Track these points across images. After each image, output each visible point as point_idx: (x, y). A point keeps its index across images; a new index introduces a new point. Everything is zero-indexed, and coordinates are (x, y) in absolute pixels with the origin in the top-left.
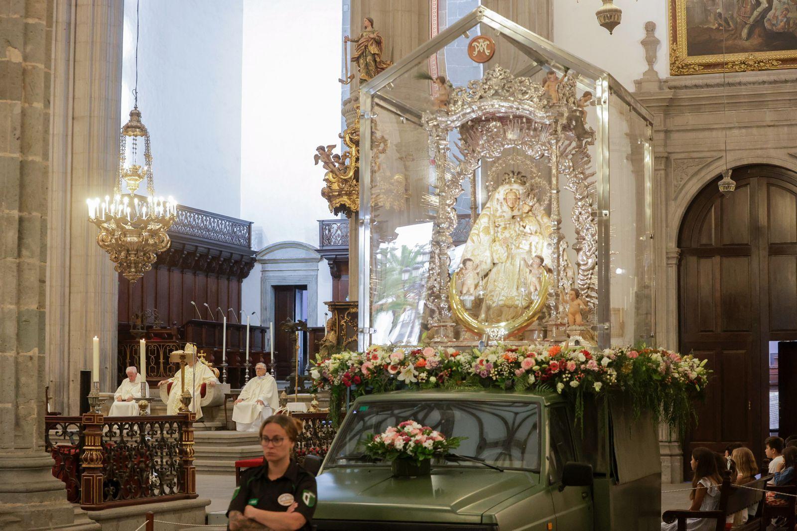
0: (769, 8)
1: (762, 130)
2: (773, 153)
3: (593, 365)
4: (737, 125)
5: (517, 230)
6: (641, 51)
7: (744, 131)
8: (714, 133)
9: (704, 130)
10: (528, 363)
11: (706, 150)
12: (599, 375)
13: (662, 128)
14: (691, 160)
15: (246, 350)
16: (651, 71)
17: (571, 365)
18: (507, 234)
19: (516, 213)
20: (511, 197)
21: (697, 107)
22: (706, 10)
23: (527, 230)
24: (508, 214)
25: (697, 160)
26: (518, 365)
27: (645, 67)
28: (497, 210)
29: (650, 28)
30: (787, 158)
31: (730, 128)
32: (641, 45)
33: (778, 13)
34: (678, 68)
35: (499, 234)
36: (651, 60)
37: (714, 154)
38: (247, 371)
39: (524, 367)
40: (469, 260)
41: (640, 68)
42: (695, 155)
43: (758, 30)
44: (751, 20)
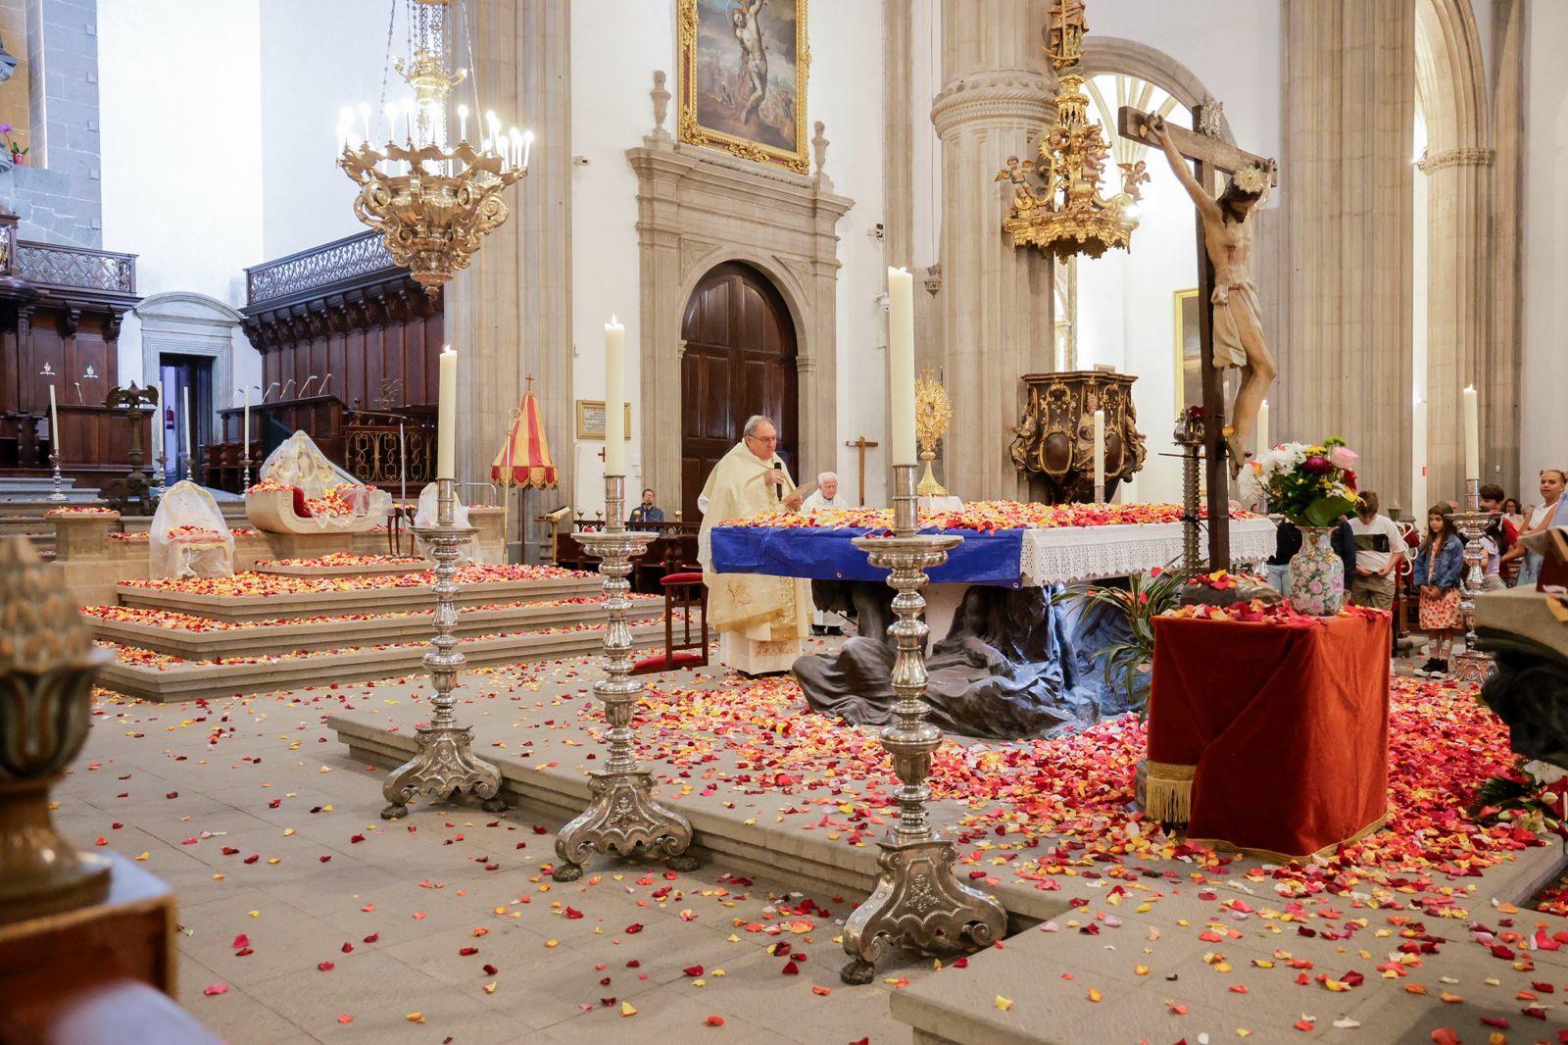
0: (762, 97)
1: (752, 225)
2: (760, 252)
4: (732, 214)
6: (647, 105)
7: (739, 222)
9: (707, 212)
11: (709, 235)
13: (674, 200)
14: (696, 243)
15: (244, 439)
16: (657, 131)
22: (713, 79)
25: (701, 245)
27: (653, 125)
29: (659, 78)
30: (771, 260)
31: (728, 216)
32: (649, 97)
33: (769, 105)
34: (688, 136)
36: (660, 117)
37: (715, 242)
38: (247, 471)
41: (648, 125)
42: (701, 240)
43: (753, 117)
44: (748, 105)
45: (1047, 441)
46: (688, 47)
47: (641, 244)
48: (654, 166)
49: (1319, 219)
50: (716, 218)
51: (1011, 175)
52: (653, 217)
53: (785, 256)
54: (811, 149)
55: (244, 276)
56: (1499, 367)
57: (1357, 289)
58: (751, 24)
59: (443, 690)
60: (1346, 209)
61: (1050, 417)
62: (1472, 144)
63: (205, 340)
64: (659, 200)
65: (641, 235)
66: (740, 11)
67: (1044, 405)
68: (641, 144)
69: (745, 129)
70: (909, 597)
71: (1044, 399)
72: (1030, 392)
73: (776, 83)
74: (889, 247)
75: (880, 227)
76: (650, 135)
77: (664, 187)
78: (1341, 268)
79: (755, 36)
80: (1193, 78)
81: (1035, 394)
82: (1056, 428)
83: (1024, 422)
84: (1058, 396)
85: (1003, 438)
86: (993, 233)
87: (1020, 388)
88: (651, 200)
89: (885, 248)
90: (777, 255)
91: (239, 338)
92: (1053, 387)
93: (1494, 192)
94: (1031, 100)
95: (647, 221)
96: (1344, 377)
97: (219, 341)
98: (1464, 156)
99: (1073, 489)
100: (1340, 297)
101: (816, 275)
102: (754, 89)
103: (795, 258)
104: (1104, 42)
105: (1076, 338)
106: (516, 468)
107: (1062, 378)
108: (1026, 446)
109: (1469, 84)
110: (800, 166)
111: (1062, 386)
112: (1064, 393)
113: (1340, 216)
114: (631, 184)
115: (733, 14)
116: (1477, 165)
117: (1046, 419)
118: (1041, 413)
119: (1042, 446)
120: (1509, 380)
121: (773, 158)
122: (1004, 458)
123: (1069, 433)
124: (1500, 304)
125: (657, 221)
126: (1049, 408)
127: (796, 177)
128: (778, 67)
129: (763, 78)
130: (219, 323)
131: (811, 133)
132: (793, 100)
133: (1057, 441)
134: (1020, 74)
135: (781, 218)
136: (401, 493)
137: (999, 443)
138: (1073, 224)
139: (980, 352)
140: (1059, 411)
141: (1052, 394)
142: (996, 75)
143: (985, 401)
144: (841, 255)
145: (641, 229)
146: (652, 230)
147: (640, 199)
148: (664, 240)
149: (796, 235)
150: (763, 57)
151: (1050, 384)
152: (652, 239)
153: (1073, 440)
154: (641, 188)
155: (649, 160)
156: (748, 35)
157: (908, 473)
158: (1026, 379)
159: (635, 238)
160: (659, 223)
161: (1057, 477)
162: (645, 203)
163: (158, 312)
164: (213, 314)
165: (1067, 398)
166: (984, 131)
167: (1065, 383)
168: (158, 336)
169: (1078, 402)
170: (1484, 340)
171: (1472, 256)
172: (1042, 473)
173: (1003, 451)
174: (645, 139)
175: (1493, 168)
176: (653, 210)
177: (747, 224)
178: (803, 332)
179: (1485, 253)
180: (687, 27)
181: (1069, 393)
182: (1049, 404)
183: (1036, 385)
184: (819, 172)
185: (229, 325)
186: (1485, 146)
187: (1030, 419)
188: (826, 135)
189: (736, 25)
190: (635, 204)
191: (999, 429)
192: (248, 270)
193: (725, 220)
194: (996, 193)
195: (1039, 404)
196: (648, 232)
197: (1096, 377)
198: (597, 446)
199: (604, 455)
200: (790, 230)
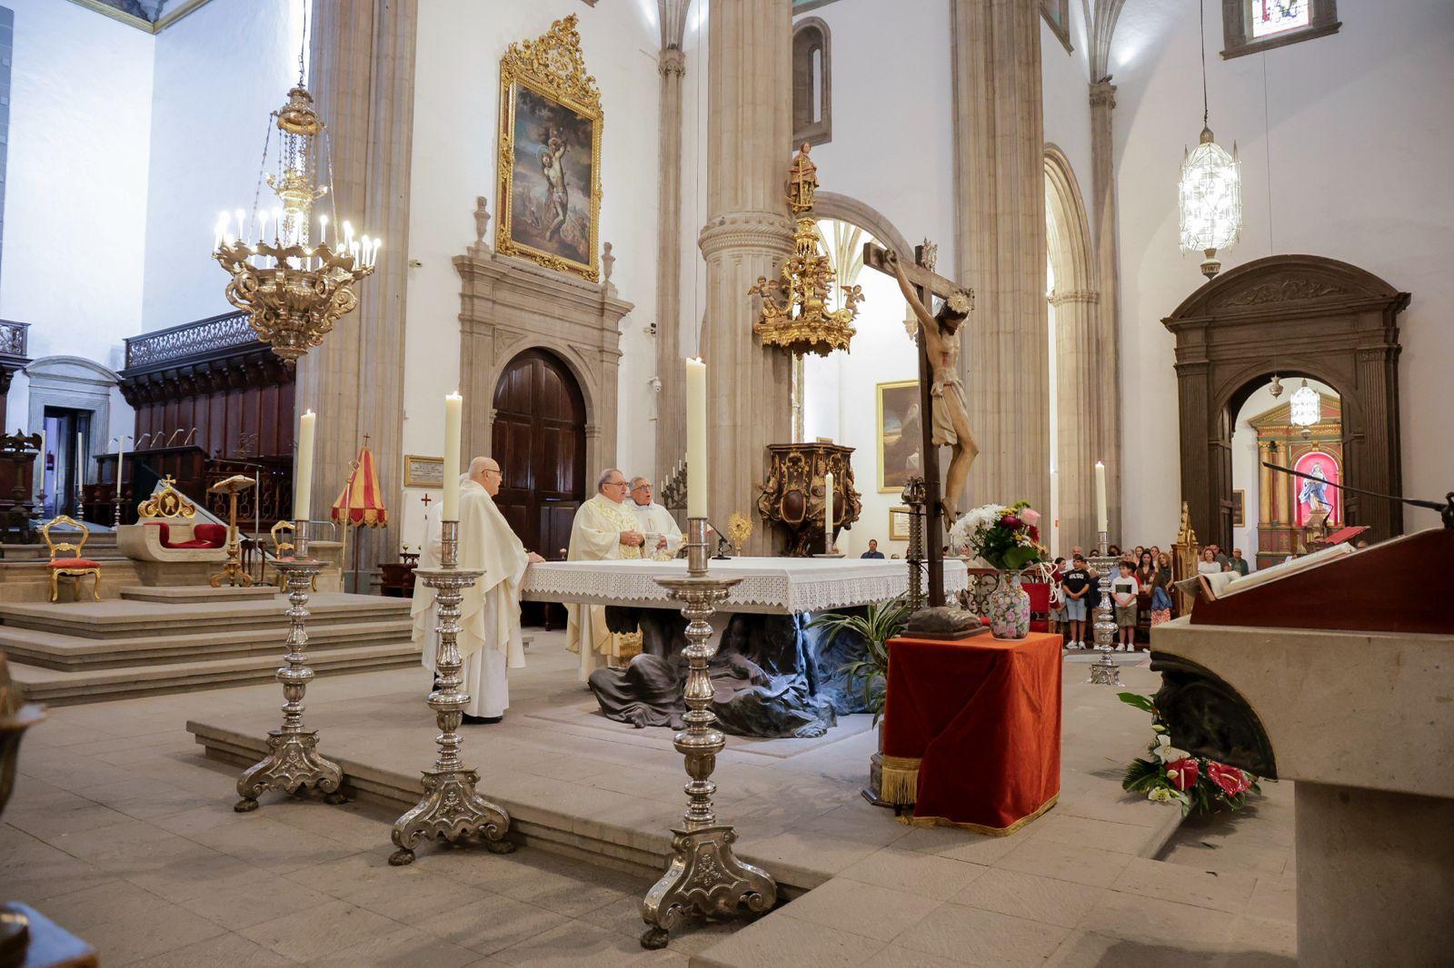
0: (563, 222)
1: (553, 321)
2: (559, 342)
4: (537, 311)
6: (472, 222)
7: (542, 318)
9: (517, 308)
11: (517, 326)
13: (491, 297)
14: (507, 333)
15: (116, 480)
16: (479, 243)
22: (524, 205)
25: (511, 334)
27: (475, 238)
29: (482, 202)
30: (568, 349)
31: (534, 312)
32: (473, 216)
33: (569, 228)
34: (503, 248)
36: (481, 233)
37: (522, 332)
38: (118, 507)
41: (471, 238)
42: (510, 329)
43: (556, 236)
44: (552, 227)
45: (787, 496)
46: (506, 180)
47: (462, 332)
48: (475, 270)
49: (983, 334)
50: (523, 313)
51: (761, 291)
52: (473, 310)
53: (578, 345)
54: (601, 263)
55: (124, 344)
56: (1106, 448)
57: (1011, 389)
58: (556, 165)
59: (293, 699)
60: (1002, 329)
61: (789, 479)
62: (1084, 287)
63: (87, 396)
64: (478, 297)
65: (463, 324)
66: (548, 155)
67: (784, 469)
68: (465, 253)
69: (549, 245)
70: (700, 626)
71: (784, 464)
72: (773, 457)
73: (575, 211)
74: (660, 340)
75: (653, 325)
76: (473, 246)
77: (482, 287)
78: (999, 372)
79: (559, 175)
80: (891, 226)
81: (777, 460)
82: (793, 487)
83: (768, 481)
84: (795, 461)
85: (752, 493)
86: (746, 334)
87: (765, 455)
88: (472, 297)
89: (657, 343)
90: (571, 344)
91: (116, 395)
92: (792, 455)
93: (1099, 323)
94: (777, 235)
95: (467, 313)
96: (1002, 452)
97: (99, 398)
98: (1079, 295)
99: (806, 535)
100: (999, 393)
101: (602, 361)
102: (558, 214)
103: (586, 347)
104: (826, 195)
105: (803, 417)
106: (352, 509)
107: (798, 448)
108: (770, 500)
109: (1081, 244)
110: (592, 276)
111: (799, 454)
112: (800, 460)
113: (998, 333)
114: (456, 284)
115: (543, 157)
116: (1088, 302)
117: (786, 479)
118: (782, 475)
119: (782, 500)
120: (1114, 458)
121: (571, 269)
122: (753, 509)
123: (803, 491)
124: (1106, 402)
125: (476, 314)
126: (789, 472)
127: (588, 284)
128: (576, 199)
129: (564, 206)
130: (99, 383)
131: (601, 251)
132: (588, 225)
133: (794, 497)
134: (767, 215)
135: (577, 315)
136: (255, 528)
137: (749, 498)
138: (808, 330)
139: (735, 426)
140: (795, 474)
141: (790, 460)
142: (748, 215)
143: (739, 465)
144: (622, 346)
145: (462, 319)
146: (471, 321)
147: (463, 296)
148: (483, 329)
149: (586, 329)
150: (565, 191)
151: (789, 453)
152: (471, 327)
153: (806, 497)
154: (463, 287)
155: (471, 266)
156: (554, 173)
157: (700, 525)
158: (771, 448)
159: (458, 326)
160: (478, 314)
161: (794, 525)
162: (466, 299)
163: (45, 372)
164: (95, 376)
165: (803, 463)
166: (740, 256)
167: (801, 452)
168: (44, 392)
169: (810, 467)
170: (1096, 428)
171: (1086, 366)
172: (782, 521)
173: (752, 503)
174: (469, 249)
175: (1099, 306)
176: (473, 305)
177: (548, 319)
178: (591, 406)
179: (1095, 364)
180: (505, 164)
181: (803, 460)
182: (788, 468)
183: (778, 453)
184: (606, 281)
185: (108, 385)
186: (1092, 289)
187: (773, 479)
188: (613, 253)
189: (544, 166)
190: (458, 300)
191: (749, 486)
192: (127, 340)
193: (530, 315)
194: (748, 303)
195: (781, 468)
196: (469, 322)
197: (824, 448)
198: (421, 493)
199: (426, 500)
200: (582, 325)
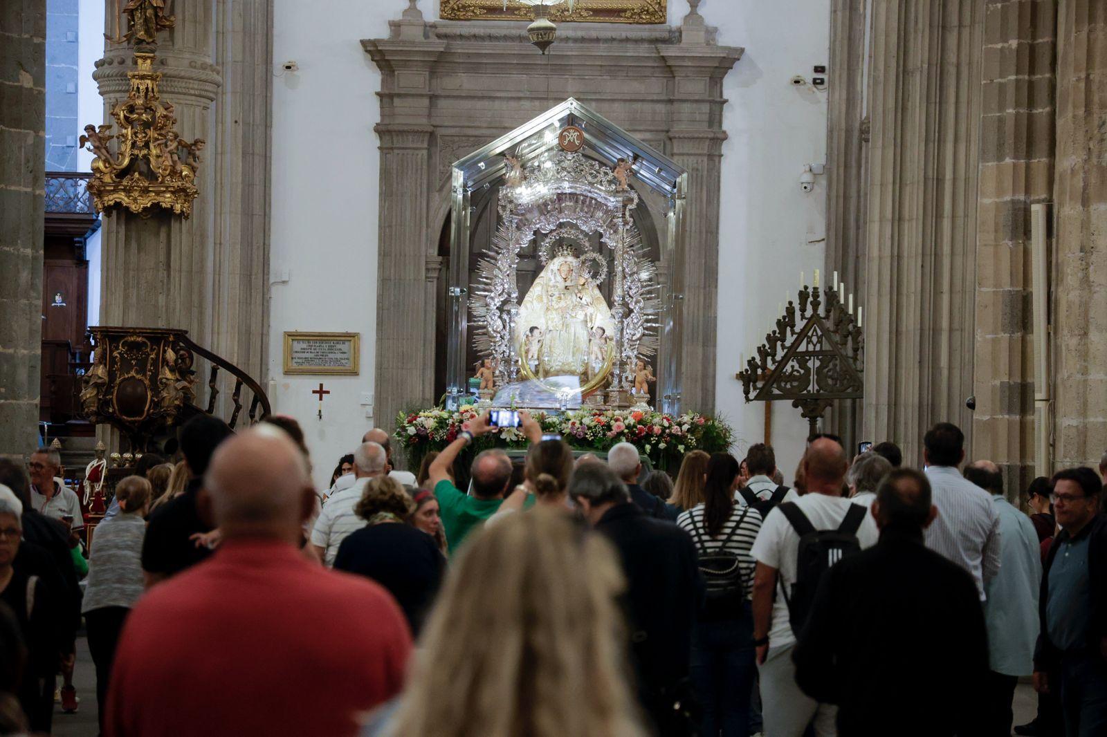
3: (675, 429)
4: (528, 94)
5: (574, 300)
8: (497, 104)
9: (483, 98)
10: (619, 427)
11: (485, 125)
12: (681, 439)
13: (426, 91)
14: (464, 138)
16: (409, 12)
17: (657, 429)
18: (562, 304)
19: (568, 283)
20: (565, 268)
21: (475, 65)
23: (583, 301)
24: (562, 285)
25: (472, 139)
26: (609, 428)
27: (403, 5)
28: (550, 280)
31: (519, 99)
34: (452, 11)
35: (553, 303)
39: (615, 430)
40: (536, 328)
41: (396, 6)
47: (381, 149)
52: (393, 116)
64: (399, 95)
65: (381, 138)
68: (383, 33)
75: (820, 69)
76: (398, 19)
77: (413, 79)
88: (392, 96)
89: (829, 103)
95: (388, 121)
110: (654, 15)
114: (373, 79)
125: (399, 119)
127: (644, 31)
145: (382, 131)
146: (391, 132)
147: (382, 96)
148: (410, 142)
149: (638, 106)
152: (393, 142)
154: (382, 84)
159: (375, 142)
160: (400, 121)
162: (386, 100)
174: (391, 25)
176: (393, 108)
184: (689, 17)
190: (375, 104)
193: (513, 104)
196: (388, 134)
198: (314, 382)
199: (321, 392)
200: (625, 101)
